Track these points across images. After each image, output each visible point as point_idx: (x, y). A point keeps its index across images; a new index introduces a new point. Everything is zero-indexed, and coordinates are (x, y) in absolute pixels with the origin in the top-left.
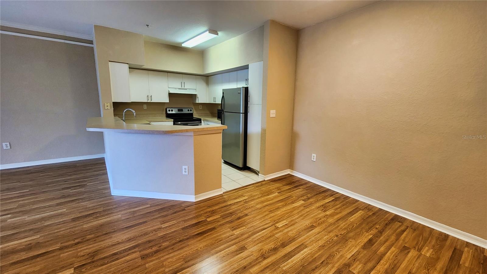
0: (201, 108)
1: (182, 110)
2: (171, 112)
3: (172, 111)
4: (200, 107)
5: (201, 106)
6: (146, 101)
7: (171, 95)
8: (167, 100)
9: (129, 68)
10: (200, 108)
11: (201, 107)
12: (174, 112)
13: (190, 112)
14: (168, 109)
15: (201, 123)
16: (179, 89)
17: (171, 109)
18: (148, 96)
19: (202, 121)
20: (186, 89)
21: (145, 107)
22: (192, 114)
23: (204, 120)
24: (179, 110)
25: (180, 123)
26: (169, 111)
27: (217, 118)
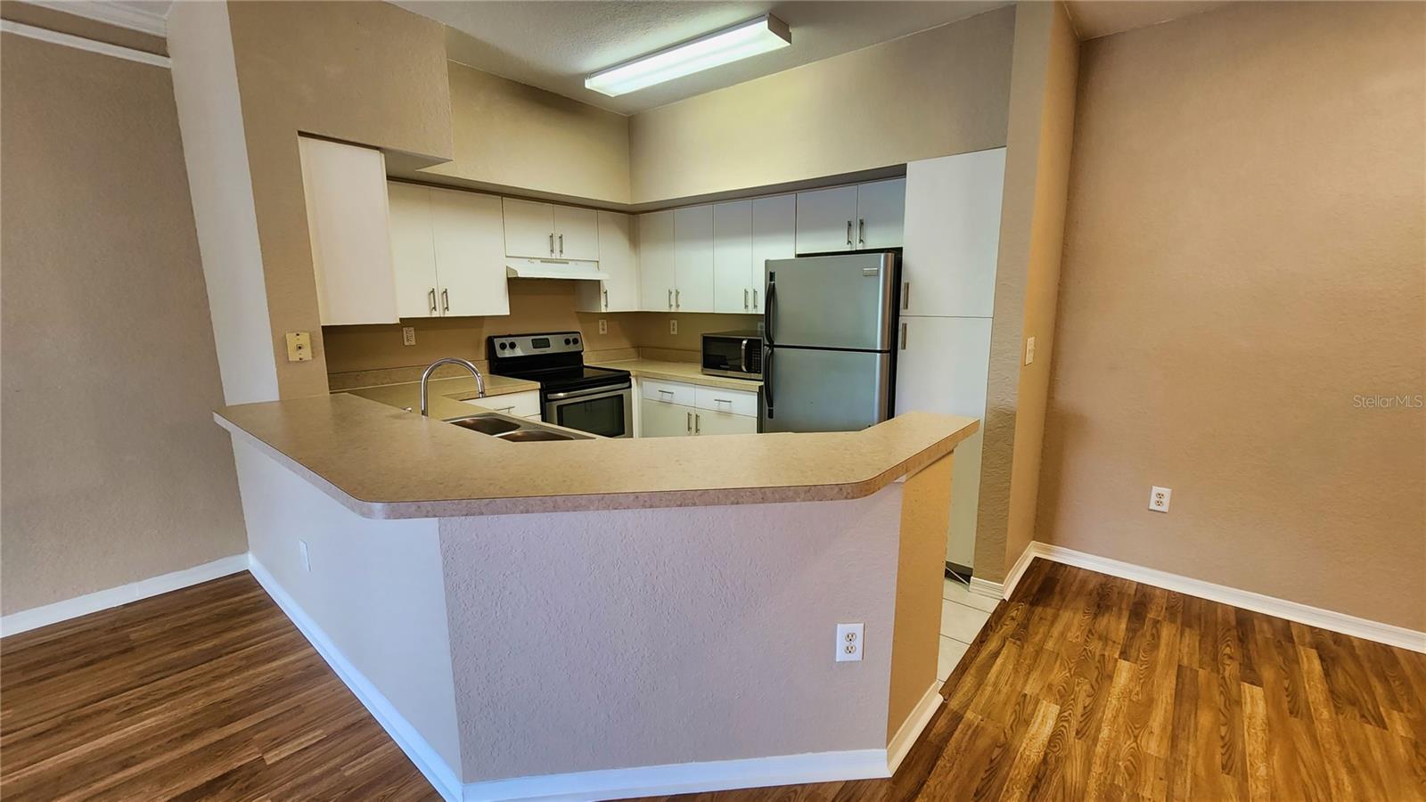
0: (603, 330)
1: (546, 344)
2: (508, 353)
3: (513, 346)
4: (601, 327)
5: (603, 324)
6: (425, 314)
7: (517, 286)
8: (499, 305)
9: (389, 178)
10: (601, 332)
11: (606, 327)
12: (518, 352)
13: (572, 348)
14: (497, 342)
15: (630, 387)
16: (544, 261)
17: (507, 341)
18: (433, 291)
19: (633, 381)
20: (565, 262)
21: (410, 337)
22: (578, 356)
23: (636, 377)
24: (536, 344)
25: (561, 395)
26: (503, 346)
27: (699, 367)
